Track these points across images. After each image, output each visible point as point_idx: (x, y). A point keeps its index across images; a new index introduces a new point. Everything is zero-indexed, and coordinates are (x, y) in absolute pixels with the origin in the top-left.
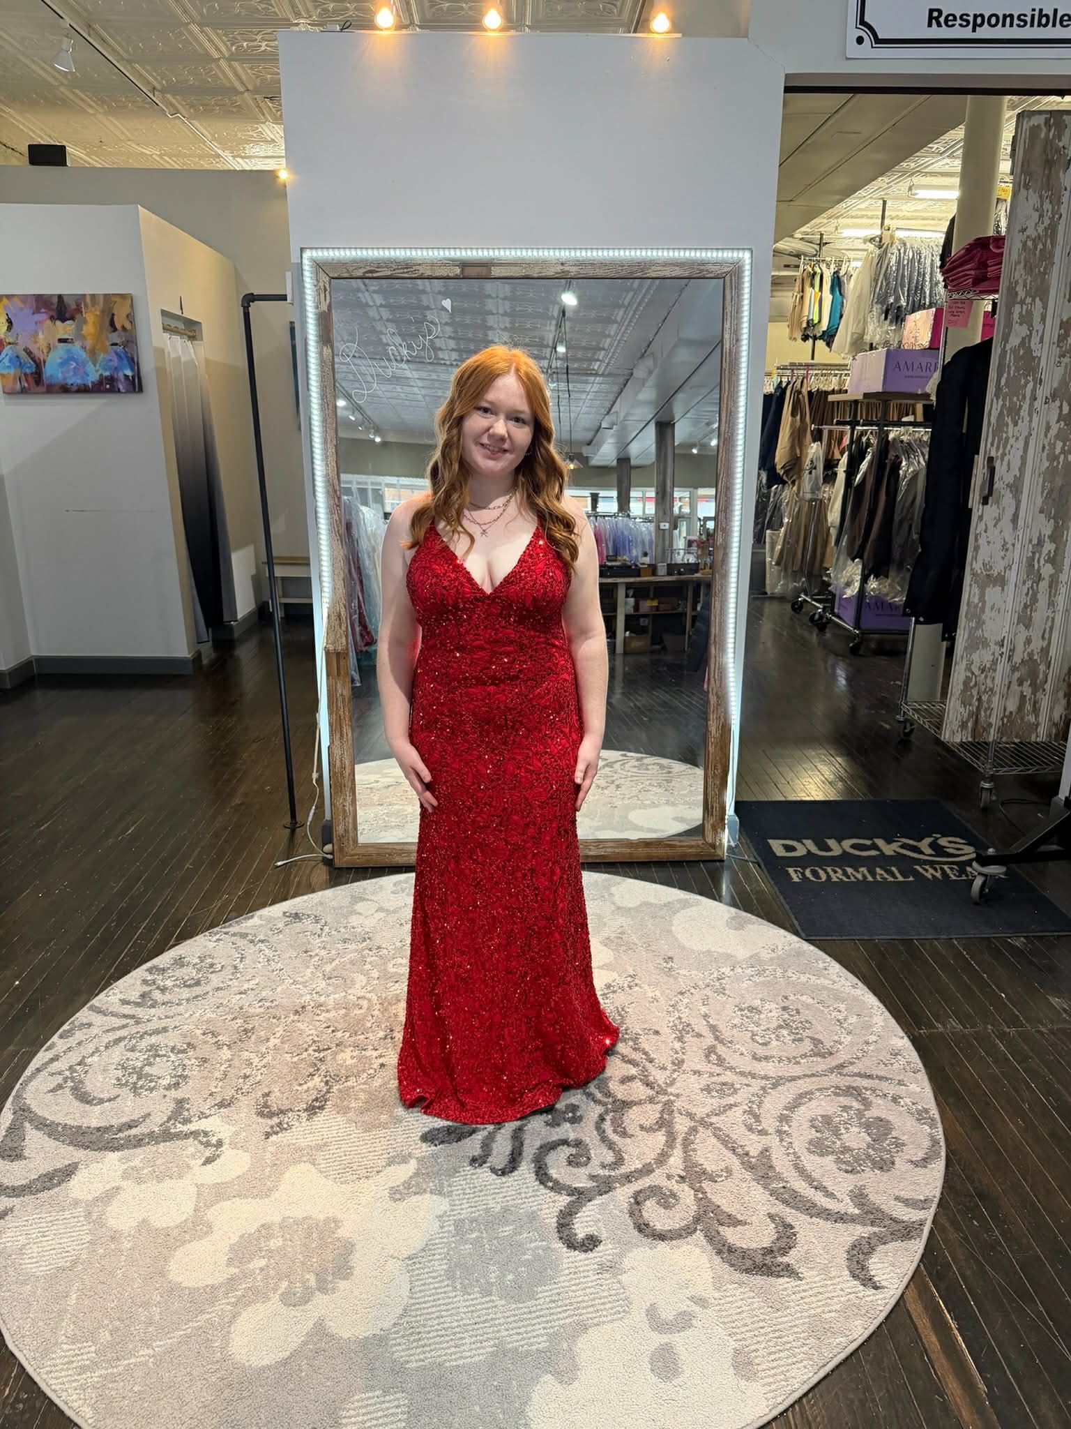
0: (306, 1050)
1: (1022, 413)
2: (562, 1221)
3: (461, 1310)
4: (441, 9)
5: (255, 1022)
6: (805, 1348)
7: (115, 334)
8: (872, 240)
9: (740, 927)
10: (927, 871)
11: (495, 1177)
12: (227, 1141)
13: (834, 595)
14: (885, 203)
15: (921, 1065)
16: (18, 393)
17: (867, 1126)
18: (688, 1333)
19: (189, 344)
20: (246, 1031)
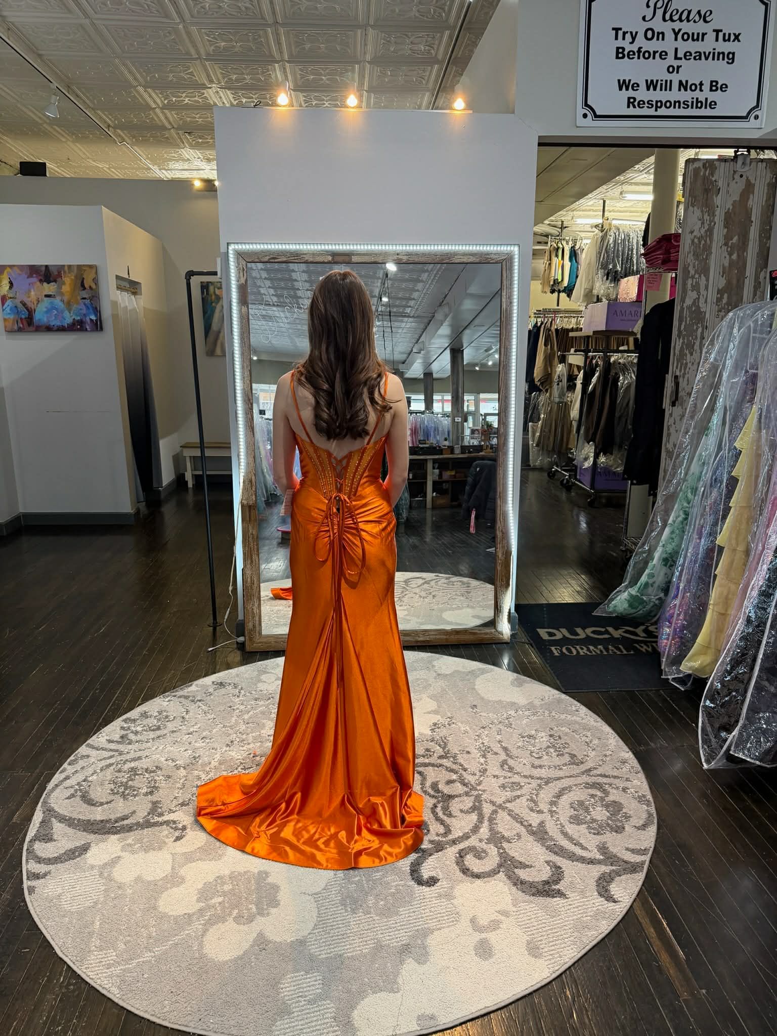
1: (695, 347)
2: (413, 869)
3: (352, 923)
4: (308, 80)
5: (200, 752)
6: (572, 938)
7: (84, 292)
8: (596, 226)
9: (520, 685)
10: (642, 647)
12: (189, 826)
13: (576, 467)
14: (604, 202)
15: (640, 769)
16: (15, 331)
17: (607, 806)
18: (498, 932)
19: (133, 297)
20: (195, 758)
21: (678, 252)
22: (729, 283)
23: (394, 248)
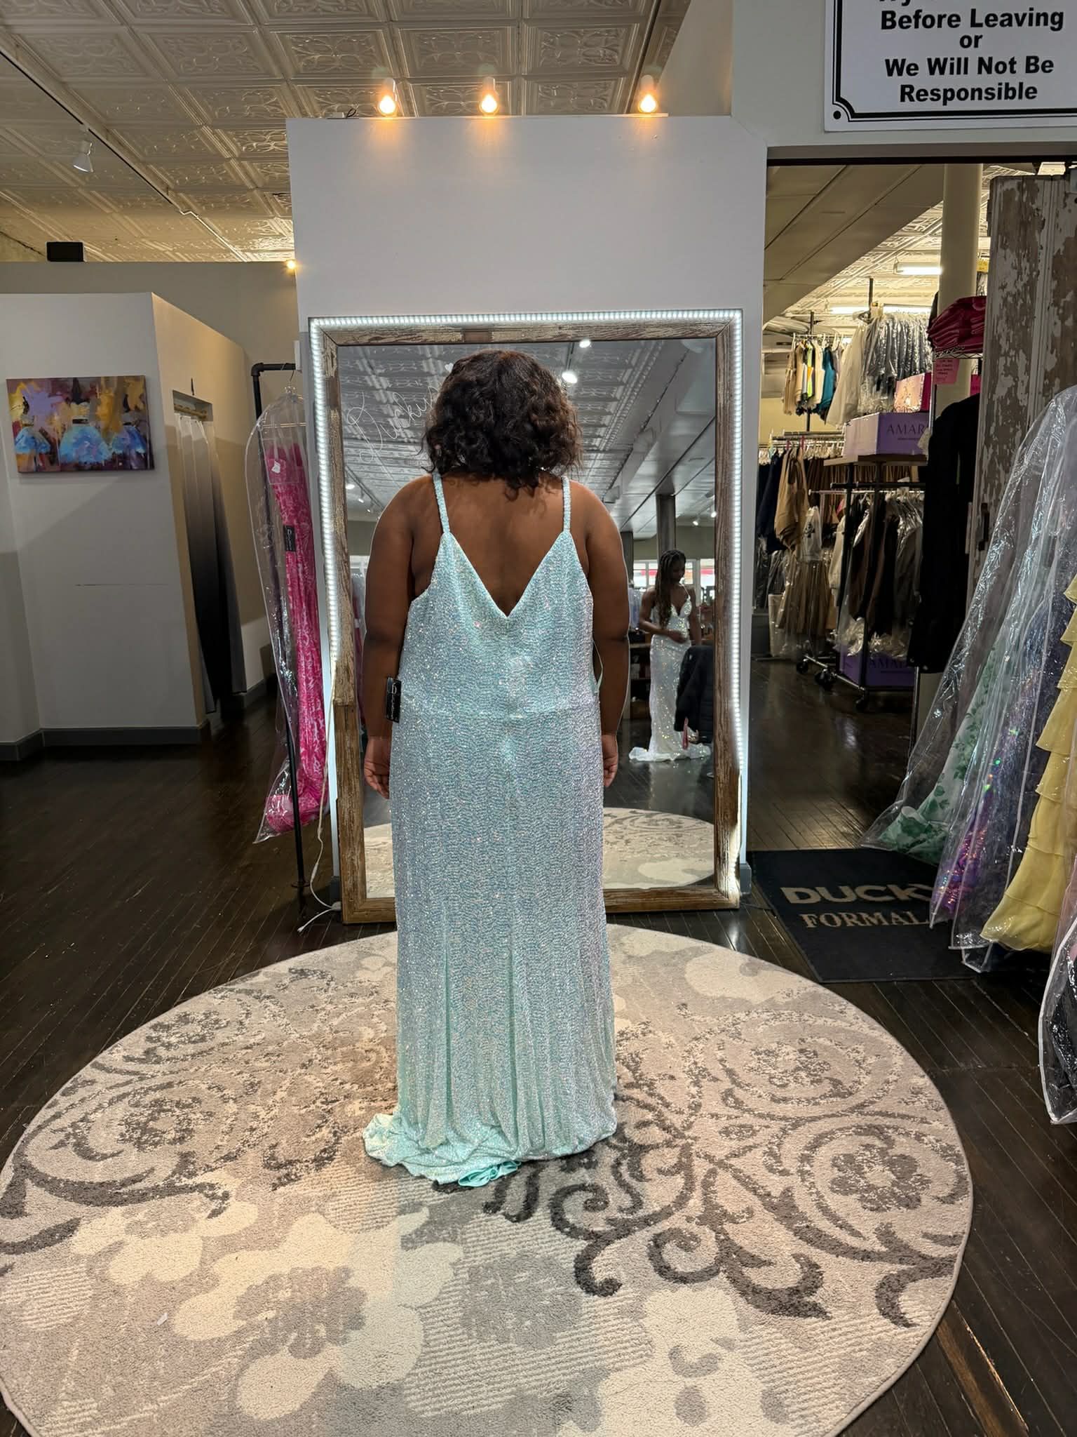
0: (314, 1102)
1: (1012, 461)
2: (580, 1265)
3: (477, 1358)
5: (262, 1076)
6: (837, 1389)
7: (128, 414)
8: (861, 316)
9: (755, 972)
11: (509, 1223)
12: (233, 1193)
13: (837, 654)
14: (871, 281)
15: (942, 1103)
16: (32, 472)
17: (891, 1164)
18: (714, 1375)
19: (200, 424)
20: (252, 1085)
21: (983, 320)
22: (1061, 362)
23: (555, 318)
